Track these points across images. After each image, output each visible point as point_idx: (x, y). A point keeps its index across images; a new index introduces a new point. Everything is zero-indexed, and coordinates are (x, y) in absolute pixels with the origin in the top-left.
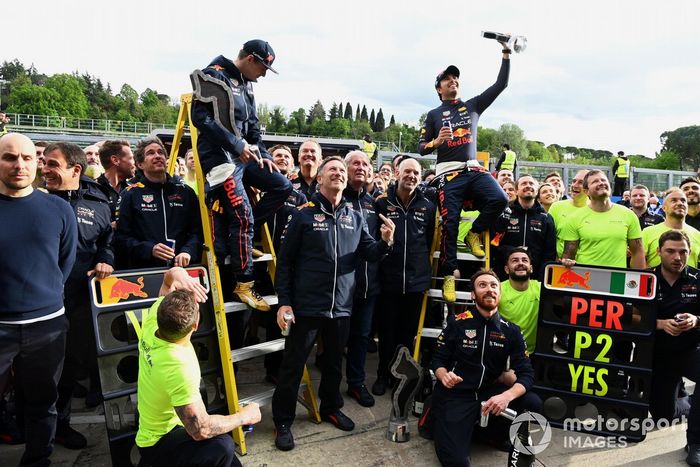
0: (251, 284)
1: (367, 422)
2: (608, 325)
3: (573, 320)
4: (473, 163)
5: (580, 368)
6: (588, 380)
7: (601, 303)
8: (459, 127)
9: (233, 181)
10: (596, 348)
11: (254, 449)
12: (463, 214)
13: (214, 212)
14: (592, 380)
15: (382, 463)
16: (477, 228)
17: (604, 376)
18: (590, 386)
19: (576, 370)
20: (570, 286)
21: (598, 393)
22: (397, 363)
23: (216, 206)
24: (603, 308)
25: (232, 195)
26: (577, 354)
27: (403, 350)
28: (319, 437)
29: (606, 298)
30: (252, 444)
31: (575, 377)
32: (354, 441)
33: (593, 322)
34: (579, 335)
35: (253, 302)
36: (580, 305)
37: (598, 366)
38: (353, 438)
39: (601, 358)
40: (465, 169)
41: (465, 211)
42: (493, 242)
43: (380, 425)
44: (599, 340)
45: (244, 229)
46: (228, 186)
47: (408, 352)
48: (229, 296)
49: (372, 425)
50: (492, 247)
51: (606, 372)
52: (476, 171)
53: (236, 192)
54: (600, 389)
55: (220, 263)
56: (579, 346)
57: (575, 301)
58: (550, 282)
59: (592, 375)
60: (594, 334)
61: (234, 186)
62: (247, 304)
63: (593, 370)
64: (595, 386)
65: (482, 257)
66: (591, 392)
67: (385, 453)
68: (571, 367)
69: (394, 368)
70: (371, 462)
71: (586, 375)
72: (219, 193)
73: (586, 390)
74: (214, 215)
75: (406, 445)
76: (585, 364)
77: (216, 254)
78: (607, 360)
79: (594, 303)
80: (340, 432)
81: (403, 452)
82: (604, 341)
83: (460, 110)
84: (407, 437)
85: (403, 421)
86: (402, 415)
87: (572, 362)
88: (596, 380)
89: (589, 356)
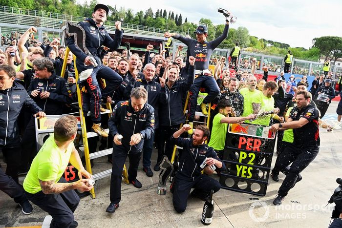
0: (100, 124)
1: (149, 184)
2: (254, 150)
3: (240, 147)
4: (206, 71)
5: (241, 167)
6: (244, 172)
7: (252, 140)
8: (200, 53)
9: (91, 78)
10: (248, 159)
11: (99, 196)
12: (200, 94)
13: (82, 92)
14: (245, 172)
15: (152, 205)
16: (206, 101)
17: (251, 170)
18: (245, 174)
19: (239, 167)
20: (239, 132)
21: (247, 177)
22: (162, 163)
23: (83, 89)
24: (253, 143)
25: (91, 85)
26: (240, 161)
27: (166, 158)
28: (127, 191)
29: (254, 138)
30: (98, 193)
31: (239, 170)
32: (143, 193)
33: (248, 148)
34: (242, 153)
35: (100, 133)
36: (243, 141)
37: (248, 166)
38: (142, 192)
39: (250, 163)
40: (202, 74)
41: (201, 92)
42: (212, 108)
43: (155, 186)
44: (250, 156)
45: (97, 100)
46: (89, 81)
47: (167, 159)
48: (89, 129)
49: (151, 186)
50: (211, 110)
51: (252, 169)
52: (207, 75)
53: (92, 83)
54: (249, 175)
55: (85, 115)
56: (241, 158)
57: (241, 139)
58: (230, 130)
59: (246, 170)
60: (248, 152)
61: (92, 81)
62: (98, 133)
63: (246, 168)
64: (247, 174)
65: (206, 115)
66: (245, 176)
67: (154, 200)
68: (237, 166)
69: (161, 165)
70: (147, 204)
71: (243, 170)
72: (85, 83)
73: (243, 176)
74: (83, 93)
75: (164, 197)
76: (243, 165)
77: (83, 111)
78: (253, 164)
79: (249, 140)
80: (137, 189)
81: (162, 200)
82: (252, 156)
83: (204, 45)
84: (165, 192)
85: (164, 186)
86: (163, 184)
87: (237, 164)
88: (247, 172)
89: (245, 162)
